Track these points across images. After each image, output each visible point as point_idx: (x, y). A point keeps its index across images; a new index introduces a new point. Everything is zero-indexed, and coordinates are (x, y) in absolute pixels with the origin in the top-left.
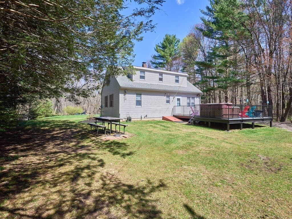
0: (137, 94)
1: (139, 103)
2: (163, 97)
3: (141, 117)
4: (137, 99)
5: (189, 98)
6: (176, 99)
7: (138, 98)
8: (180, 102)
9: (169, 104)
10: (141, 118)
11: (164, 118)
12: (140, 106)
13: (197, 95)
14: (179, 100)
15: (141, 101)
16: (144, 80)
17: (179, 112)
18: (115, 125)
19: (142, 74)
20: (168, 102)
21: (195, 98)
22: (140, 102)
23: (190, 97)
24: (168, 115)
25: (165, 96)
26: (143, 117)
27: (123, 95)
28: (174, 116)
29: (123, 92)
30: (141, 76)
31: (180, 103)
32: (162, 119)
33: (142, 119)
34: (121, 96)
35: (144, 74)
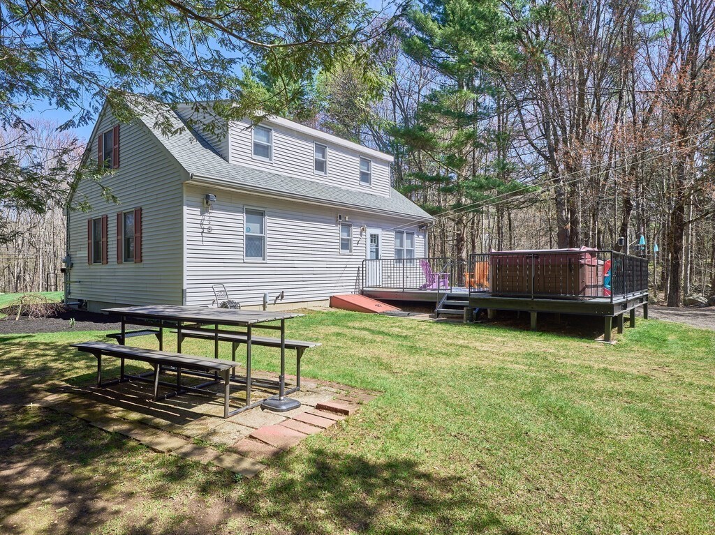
0: (248, 212)
1: (255, 246)
2: (333, 227)
3: (265, 302)
4: (248, 230)
5: (399, 235)
6: (368, 236)
7: (251, 225)
8: (377, 246)
9: (346, 252)
10: (264, 306)
11: (335, 302)
12: (259, 259)
13: (421, 227)
14: (374, 238)
15: (261, 239)
16: (266, 160)
17: (377, 278)
18: (231, 343)
19: (261, 137)
20: (346, 244)
21: (416, 236)
22: (257, 243)
23: (402, 232)
24: (347, 291)
25: (337, 224)
26: (270, 300)
27: (197, 211)
28: (363, 293)
29: (199, 199)
30: (256, 145)
31: (377, 250)
32: (331, 306)
33: (269, 308)
34: (190, 215)
35: (265, 139)
